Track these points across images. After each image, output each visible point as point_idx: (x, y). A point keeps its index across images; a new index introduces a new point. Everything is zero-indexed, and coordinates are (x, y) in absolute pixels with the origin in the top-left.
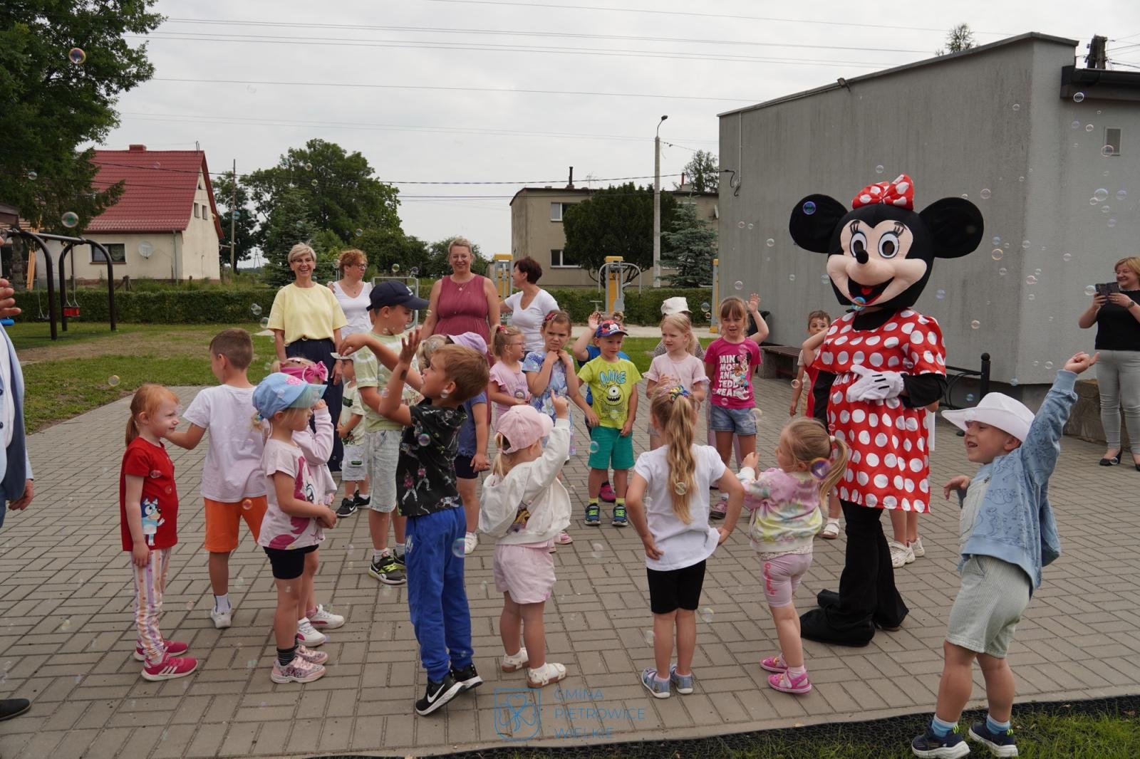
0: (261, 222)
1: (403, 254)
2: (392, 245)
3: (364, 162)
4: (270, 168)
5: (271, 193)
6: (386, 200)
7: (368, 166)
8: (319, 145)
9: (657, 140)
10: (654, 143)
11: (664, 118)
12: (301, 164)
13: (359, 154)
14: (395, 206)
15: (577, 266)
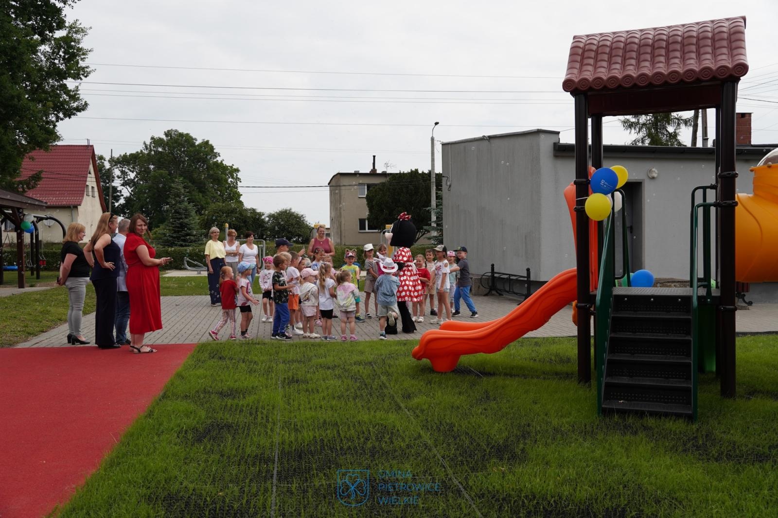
0: (125, 196)
1: (245, 222)
2: (237, 215)
3: (212, 148)
4: (134, 152)
5: (135, 173)
6: (229, 178)
7: (215, 151)
8: (175, 135)
9: (433, 139)
10: (430, 141)
11: (437, 124)
12: (160, 149)
13: (208, 141)
14: (237, 183)
15: (377, 231)
